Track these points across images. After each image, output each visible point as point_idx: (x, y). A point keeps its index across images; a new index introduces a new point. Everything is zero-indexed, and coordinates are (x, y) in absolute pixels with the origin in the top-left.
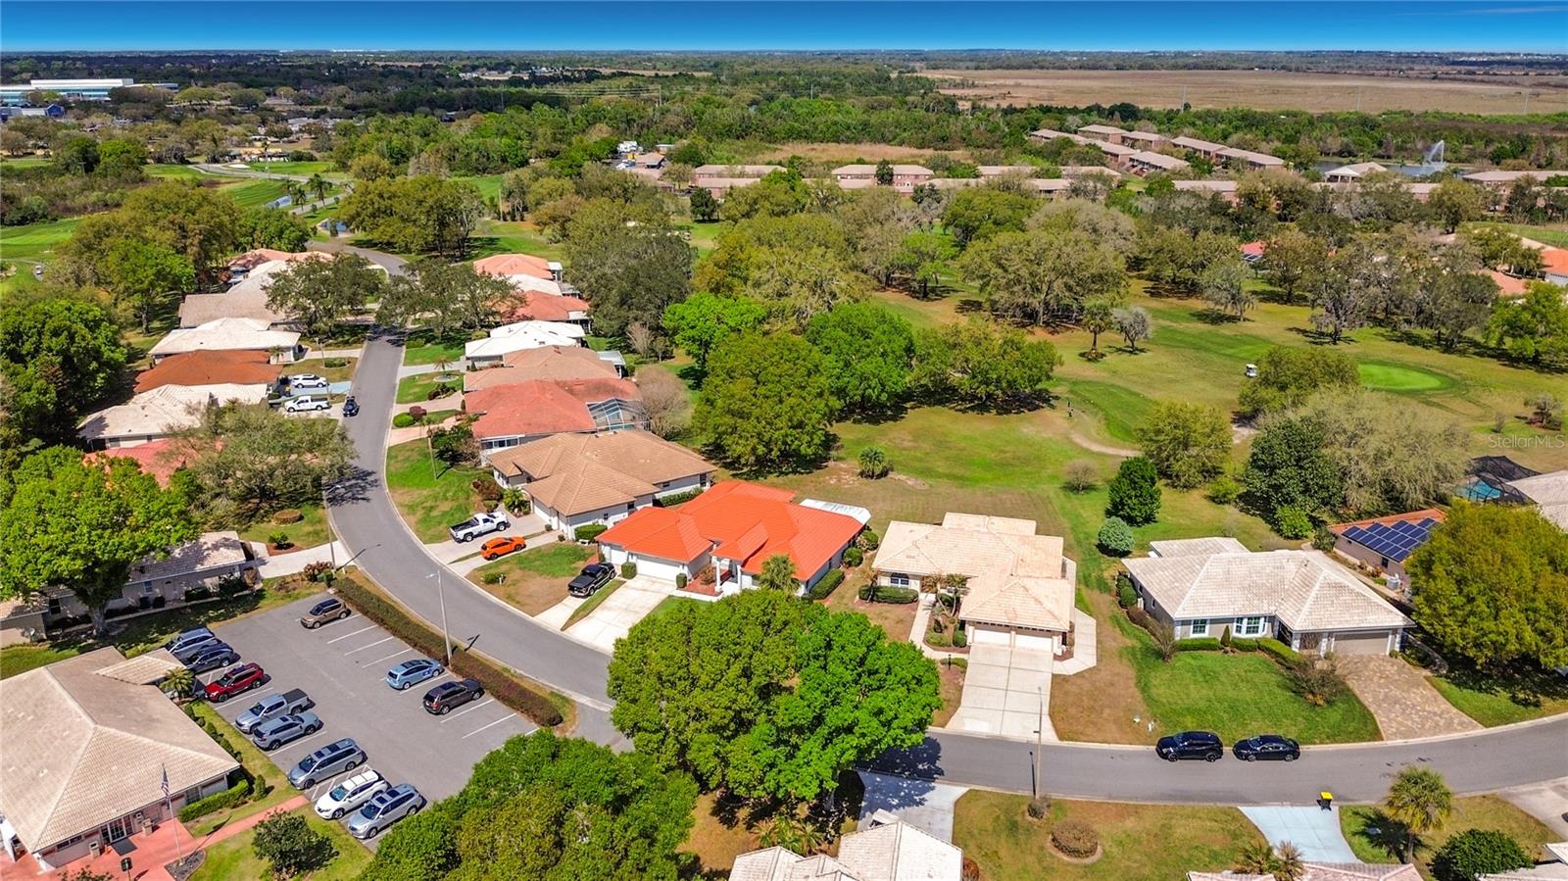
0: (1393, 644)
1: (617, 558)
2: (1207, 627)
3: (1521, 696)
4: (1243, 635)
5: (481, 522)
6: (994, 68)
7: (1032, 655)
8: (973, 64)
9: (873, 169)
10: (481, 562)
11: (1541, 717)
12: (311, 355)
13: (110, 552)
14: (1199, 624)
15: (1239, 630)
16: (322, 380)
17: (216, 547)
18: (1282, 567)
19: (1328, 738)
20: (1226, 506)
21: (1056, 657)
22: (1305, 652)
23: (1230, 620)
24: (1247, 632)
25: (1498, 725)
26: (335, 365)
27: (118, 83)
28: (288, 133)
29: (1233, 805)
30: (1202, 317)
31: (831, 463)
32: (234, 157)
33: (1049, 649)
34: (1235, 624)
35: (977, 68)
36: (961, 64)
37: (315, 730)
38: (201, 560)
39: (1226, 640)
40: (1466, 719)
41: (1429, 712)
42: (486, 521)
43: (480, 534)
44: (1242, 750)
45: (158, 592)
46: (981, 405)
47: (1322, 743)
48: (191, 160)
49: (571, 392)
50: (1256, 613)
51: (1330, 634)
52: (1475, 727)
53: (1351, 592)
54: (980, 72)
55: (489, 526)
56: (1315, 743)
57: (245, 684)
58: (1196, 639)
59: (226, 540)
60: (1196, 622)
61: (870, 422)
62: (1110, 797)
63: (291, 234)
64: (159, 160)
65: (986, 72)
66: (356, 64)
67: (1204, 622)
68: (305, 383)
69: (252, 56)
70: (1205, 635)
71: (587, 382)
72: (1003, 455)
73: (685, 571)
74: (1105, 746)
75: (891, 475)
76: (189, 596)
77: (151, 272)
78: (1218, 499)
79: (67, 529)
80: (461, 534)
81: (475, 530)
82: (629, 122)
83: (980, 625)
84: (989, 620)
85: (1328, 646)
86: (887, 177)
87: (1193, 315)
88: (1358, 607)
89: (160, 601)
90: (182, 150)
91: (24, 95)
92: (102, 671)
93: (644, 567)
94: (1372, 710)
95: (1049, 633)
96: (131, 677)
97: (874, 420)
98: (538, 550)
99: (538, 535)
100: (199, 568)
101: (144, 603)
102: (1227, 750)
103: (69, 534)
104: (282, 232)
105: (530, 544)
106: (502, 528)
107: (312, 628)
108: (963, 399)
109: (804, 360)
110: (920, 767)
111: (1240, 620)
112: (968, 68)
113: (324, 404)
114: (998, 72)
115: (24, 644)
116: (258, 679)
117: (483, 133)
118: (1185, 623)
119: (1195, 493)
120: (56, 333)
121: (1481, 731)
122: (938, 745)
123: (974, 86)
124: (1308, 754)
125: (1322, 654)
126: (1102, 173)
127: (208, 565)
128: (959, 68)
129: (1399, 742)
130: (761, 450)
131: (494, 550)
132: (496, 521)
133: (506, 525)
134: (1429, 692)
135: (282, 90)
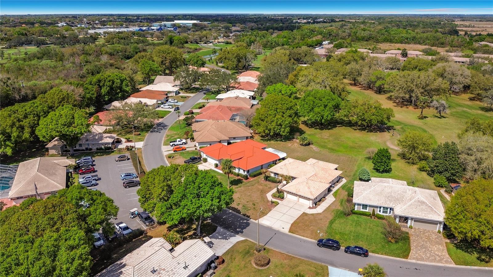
0: (440, 228)
1: (204, 156)
2: (368, 208)
3: (483, 257)
4: (381, 213)
5: (178, 141)
6: (487, 21)
7: (302, 205)
8: (479, 19)
9: (400, 52)
10: (172, 152)
11: (485, 267)
12: (181, 95)
13: (65, 132)
14: (365, 206)
15: (380, 211)
16: (176, 101)
17: (106, 137)
18: (406, 192)
19: (385, 253)
20: (423, 172)
21: (310, 208)
22: (400, 224)
23: (377, 207)
24: (383, 213)
25: (462, 265)
26: (183, 98)
27: (195, 22)
28: (229, 36)
29: (327, 265)
30: (483, 109)
31: (294, 140)
32: (211, 42)
33: (309, 204)
34: (379, 209)
35: (480, 21)
36: (475, 19)
37: (95, 186)
38: (101, 140)
39: (374, 214)
40: (450, 260)
41: (436, 254)
42: (179, 141)
43: (177, 145)
44: (348, 250)
45: (90, 147)
46: (363, 128)
47: (382, 254)
48: (199, 43)
49: (230, 110)
50: (386, 206)
51: (412, 219)
52: (451, 264)
53: (427, 205)
54: (481, 22)
55: (180, 143)
56: (379, 254)
57: (89, 171)
58: (362, 211)
59: (111, 136)
60: (363, 205)
61: (320, 129)
62: (288, 252)
63: (200, 62)
64: (191, 42)
65: (484, 22)
66: (266, 18)
67: (366, 206)
68: (171, 101)
69: (240, 15)
70: (367, 211)
71: (236, 107)
72: (355, 145)
73: (217, 162)
74: (302, 238)
75: (311, 146)
76: (97, 149)
77: (149, 68)
78: (422, 169)
79: (56, 124)
80: (171, 144)
81: (175, 143)
82: (330, 35)
83: (289, 193)
84: (292, 191)
85: (411, 223)
86: (405, 55)
87: (480, 108)
88: (426, 211)
89: (91, 149)
90: (197, 40)
91: (172, 25)
92: (55, 161)
93: (209, 160)
94: (412, 248)
95: (309, 199)
96: (61, 164)
97: (321, 129)
98: (188, 151)
99: (192, 147)
100: (100, 142)
101: (87, 149)
102: (343, 248)
103: (56, 126)
104: (197, 61)
105: (187, 150)
106: (184, 144)
107: (117, 161)
108: (359, 126)
109: (287, 105)
110: (238, 230)
111: (380, 207)
112: (477, 21)
113: (171, 107)
114: (489, 22)
115: (56, 154)
116: (92, 171)
117: (279, 37)
118: (359, 205)
119: (415, 167)
120: (109, 81)
121: (453, 265)
122: (249, 225)
123: (474, 27)
124: (372, 257)
125: (408, 226)
126: (488, 57)
127: (103, 141)
128: (473, 21)
129: (414, 261)
130: (267, 131)
131: (175, 149)
132: (182, 142)
133: (185, 143)
134: (443, 247)
135: (237, 25)
